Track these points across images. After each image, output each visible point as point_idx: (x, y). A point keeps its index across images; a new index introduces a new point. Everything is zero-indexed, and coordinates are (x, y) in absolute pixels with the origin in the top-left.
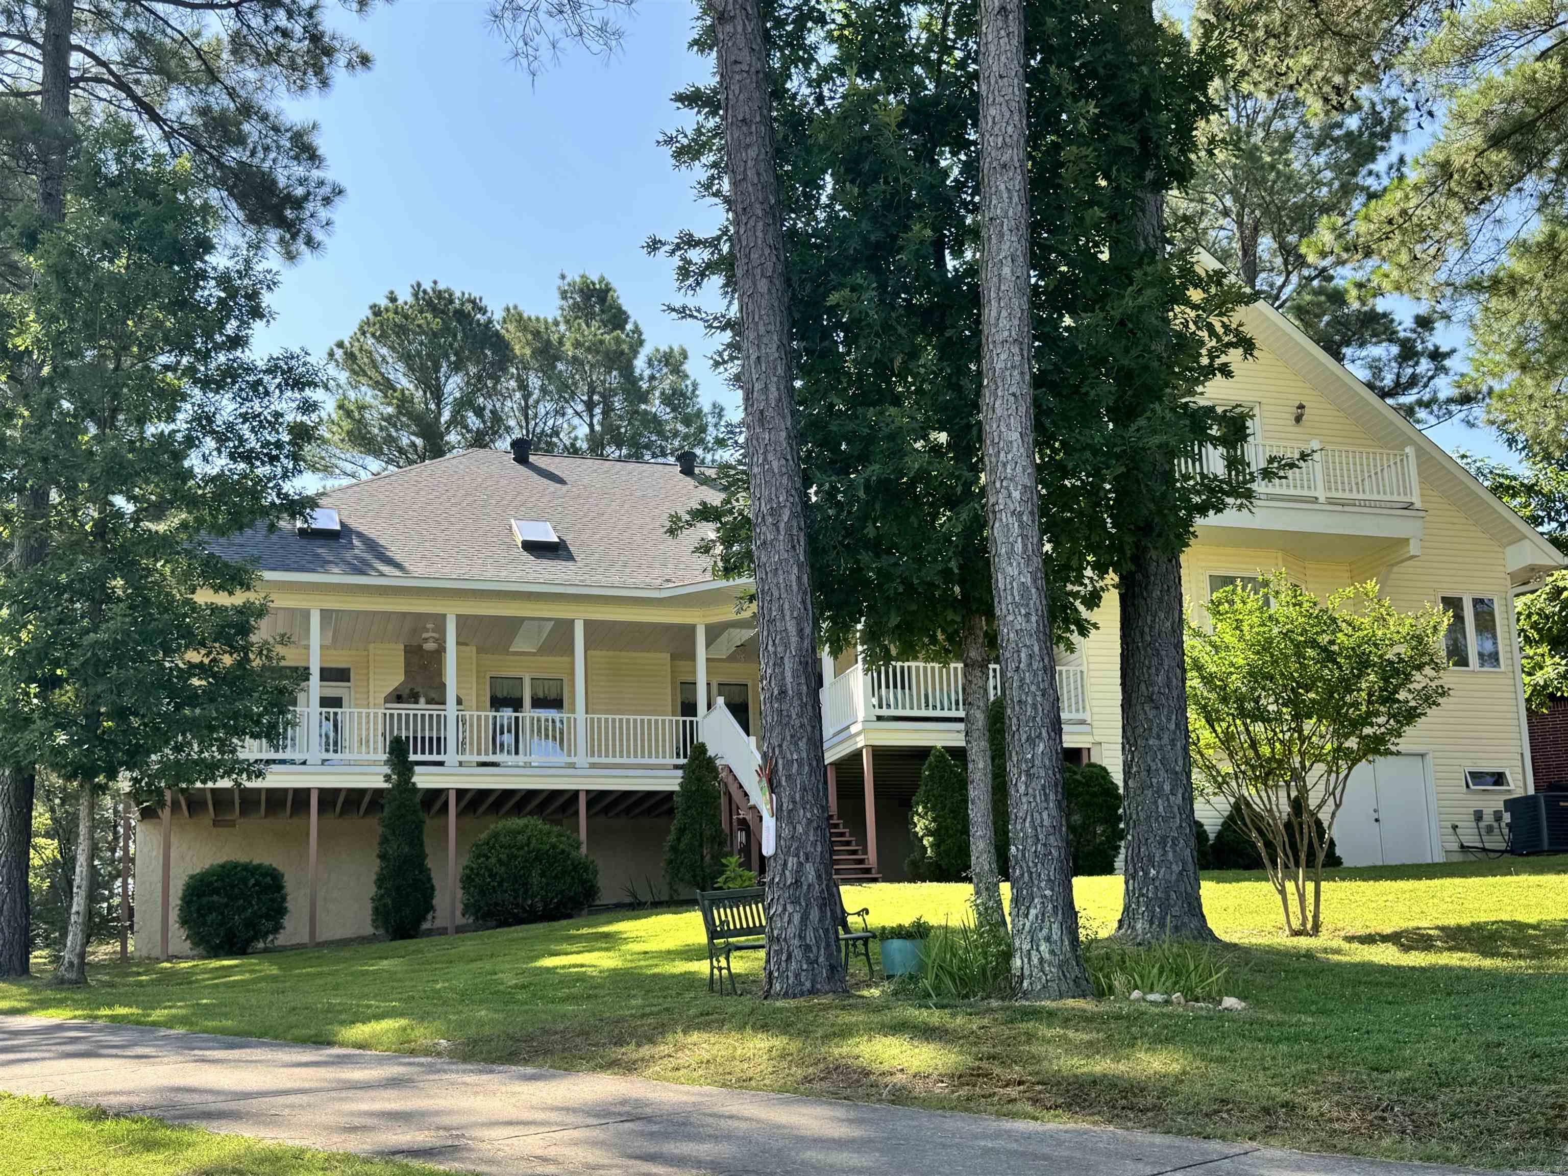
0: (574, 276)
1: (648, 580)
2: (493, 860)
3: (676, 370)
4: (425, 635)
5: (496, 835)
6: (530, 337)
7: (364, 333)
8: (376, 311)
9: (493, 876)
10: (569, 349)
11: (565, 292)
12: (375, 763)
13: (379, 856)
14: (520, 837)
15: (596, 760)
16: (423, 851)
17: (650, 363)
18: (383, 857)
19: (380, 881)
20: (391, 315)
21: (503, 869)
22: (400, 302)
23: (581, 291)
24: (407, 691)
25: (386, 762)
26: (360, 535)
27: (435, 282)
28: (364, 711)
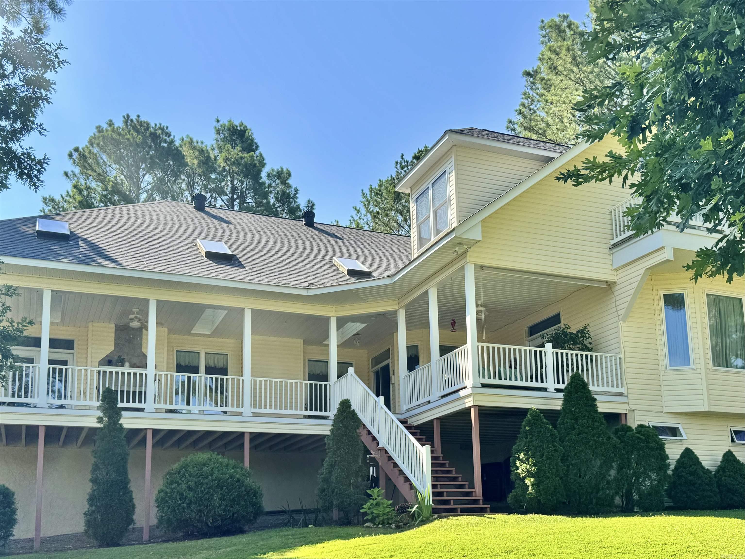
0: (225, 121)
1: (298, 283)
2: (184, 486)
3: (284, 183)
4: (132, 316)
5: (185, 467)
6: (197, 153)
7: (92, 144)
8: (99, 129)
9: (183, 498)
10: (221, 161)
11: (219, 130)
12: (90, 408)
13: (91, 481)
14: (205, 468)
15: (257, 410)
16: (126, 478)
17: (269, 176)
18: (94, 481)
19: (92, 499)
20: (110, 133)
21: (191, 494)
22: (116, 126)
23: (229, 129)
24: (116, 357)
25: (98, 408)
26: (85, 240)
27: (138, 116)
28: (83, 368)
